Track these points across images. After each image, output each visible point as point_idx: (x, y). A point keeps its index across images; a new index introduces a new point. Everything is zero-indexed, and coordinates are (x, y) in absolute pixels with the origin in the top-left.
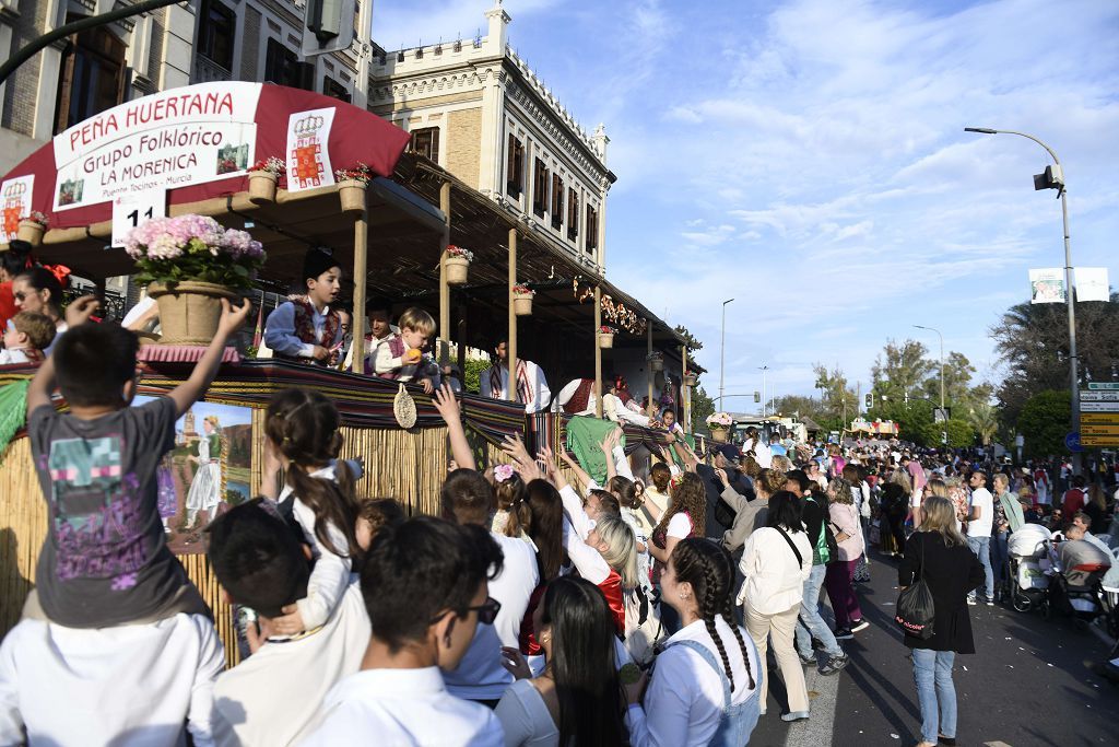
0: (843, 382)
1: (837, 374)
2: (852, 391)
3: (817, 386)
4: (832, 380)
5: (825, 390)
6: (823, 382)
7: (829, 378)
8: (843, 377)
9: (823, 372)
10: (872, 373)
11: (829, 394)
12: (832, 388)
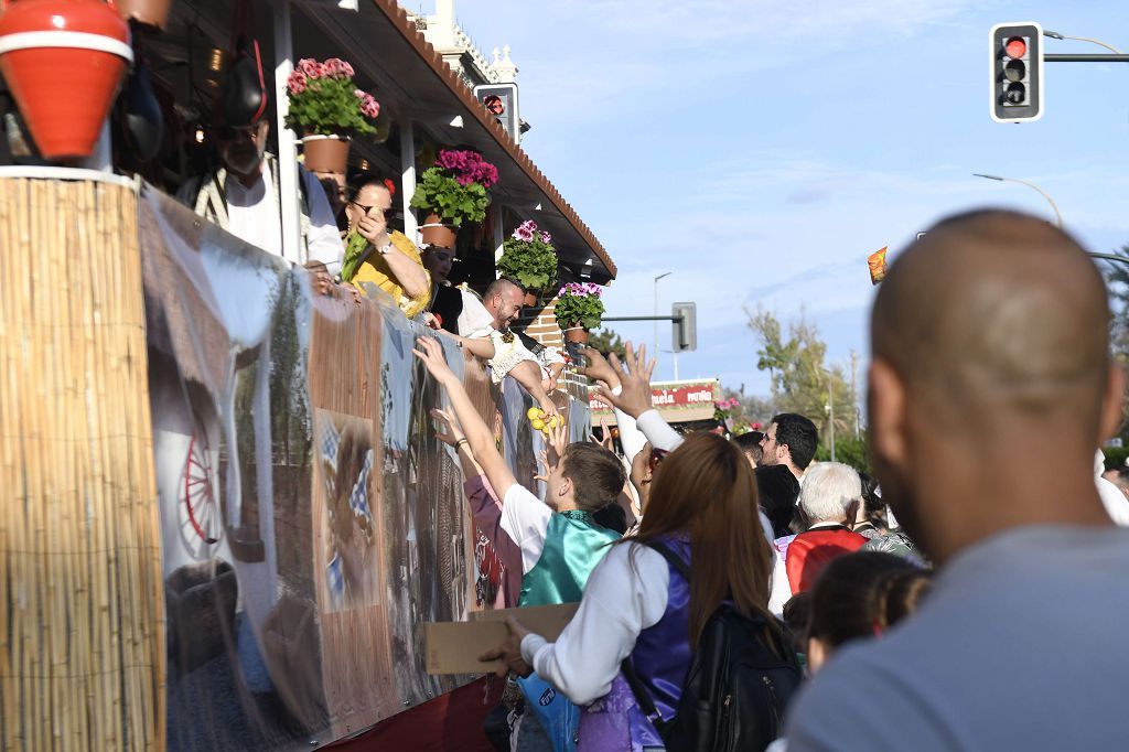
0: (817, 351)
1: (801, 333)
2: (837, 373)
3: (762, 365)
4: (793, 346)
5: (777, 372)
6: (773, 357)
7: (785, 340)
8: (818, 339)
9: (768, 328)
11: (787, 380)
12: (791, 367)
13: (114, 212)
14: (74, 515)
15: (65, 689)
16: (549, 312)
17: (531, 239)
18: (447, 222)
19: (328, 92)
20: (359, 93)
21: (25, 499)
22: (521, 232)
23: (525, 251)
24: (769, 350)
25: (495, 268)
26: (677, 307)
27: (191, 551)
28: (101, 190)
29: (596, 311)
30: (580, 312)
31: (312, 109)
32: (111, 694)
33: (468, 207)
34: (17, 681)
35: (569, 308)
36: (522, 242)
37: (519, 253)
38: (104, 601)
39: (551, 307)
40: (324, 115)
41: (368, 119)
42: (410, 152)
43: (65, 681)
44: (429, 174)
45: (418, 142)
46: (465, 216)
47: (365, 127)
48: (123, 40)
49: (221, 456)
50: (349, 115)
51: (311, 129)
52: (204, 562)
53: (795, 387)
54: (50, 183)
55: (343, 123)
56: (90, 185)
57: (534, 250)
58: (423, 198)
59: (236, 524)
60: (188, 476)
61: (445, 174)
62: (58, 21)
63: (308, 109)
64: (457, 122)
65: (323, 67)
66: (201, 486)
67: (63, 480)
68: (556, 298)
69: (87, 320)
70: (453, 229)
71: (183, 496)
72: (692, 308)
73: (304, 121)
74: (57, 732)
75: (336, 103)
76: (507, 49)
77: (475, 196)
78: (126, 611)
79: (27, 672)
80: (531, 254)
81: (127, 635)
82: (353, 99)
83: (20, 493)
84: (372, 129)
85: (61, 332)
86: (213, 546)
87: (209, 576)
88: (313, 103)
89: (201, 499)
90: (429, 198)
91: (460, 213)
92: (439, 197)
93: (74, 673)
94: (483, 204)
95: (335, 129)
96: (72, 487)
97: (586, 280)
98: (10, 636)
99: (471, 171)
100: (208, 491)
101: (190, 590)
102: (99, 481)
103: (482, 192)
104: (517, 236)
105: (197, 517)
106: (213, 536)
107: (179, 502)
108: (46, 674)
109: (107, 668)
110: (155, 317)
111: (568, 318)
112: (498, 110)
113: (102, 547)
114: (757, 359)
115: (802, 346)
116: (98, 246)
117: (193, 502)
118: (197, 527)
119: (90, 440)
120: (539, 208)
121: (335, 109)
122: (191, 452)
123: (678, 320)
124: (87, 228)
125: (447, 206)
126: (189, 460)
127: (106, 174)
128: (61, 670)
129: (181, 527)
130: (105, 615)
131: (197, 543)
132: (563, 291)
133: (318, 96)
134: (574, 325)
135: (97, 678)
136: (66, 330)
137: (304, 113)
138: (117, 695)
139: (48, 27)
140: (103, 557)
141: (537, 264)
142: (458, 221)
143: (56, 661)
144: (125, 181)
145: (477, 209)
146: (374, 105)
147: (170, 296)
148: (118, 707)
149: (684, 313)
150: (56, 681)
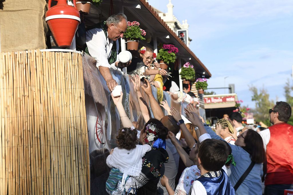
0: (267, 96)
1: (263, 91)
2: (273, 102)
3: (253, 100)
4: (261, 95)
5: (257, 101)
6: (255, 98)
7: (259, 94)
8: (267, 93)
9: (254, 90)
10: (284, 90)
11: (259, 104)
12: (260, 100)
13: (77, 60)
14: (66, 137)
15: (64, 181)
16: (194, 86)
17: (188, 67)
18: (165, 63)
19: (133, 30)
20: (141, 30)
21: (54, 133)
22: (186, 65)
23: (187, 70)
24: (255, 96)
25: (179, 75)
26: (230, 85)
27: (98, 146)
28: (73, 54)
29: (206, 86)
30: (202, 85)
31: (129, 34)
32: (76, 182)
33: (171, 59)
34: (52, 179)
35: (199, 85)
36: (186, 68)
37: (185, 71)
38: (74, 159)
39: (194, 85)
40: (132, 35)
41: (143, 36)
42: (156, 45)
43: (64, 179)
44: (161, 50)
45: (158, 43)
46: (170, 61)
47: (143, 38)
48: (78, 16)
49: (106, 122)
50: (138, 35)
51: (129, 39)
52: (101, 149)
53: (261, 105)
54: (60, 53)
55: (137, 37)
56: (70, 53)
57: (189, 70)
58: (159, 57)
59: (110, 139)
60: (97, 127)
61: (165, 50)
62: (62, 12)
63: (128, 34)
64: (168, 37)
65: (132, 23)
66: (100, 129)
67: (64, 128)
68: (195, 82)
69: (70, 88)
70: (167, 64)
71: (95, 132)
72: (234, 85)
73: (127, 37)
74: (63, 192)
75: (135, 32)
76: (186, 20)
77: (173, 56)
78: (80, 161)
79: (55, 177)
80: (188, 71)
81: (80, 167)
82: (139, 31)
83: (53, 131)
84: (144, 39)
85: (63, 91)
86: (103, 145)
87: (102, 152)
88: (129, 32)
89: (100, 133)
90: (161, 57)
91: (169, 60)
92: (163, 56)
93: (67, 177)
94: (175, 58)
95: (135, 39)
96: (66, 130)
97: (203, 78)
98: (51, 167)
99: (171, 50)
100: (102, 131)
101: (97, 156)
102: (73, 128)
103: (174, 55)
104: (185, 66)
105: (99, 137)
106: (103, 142)
107: (94, 134)
108: (60, 177)
109: (75, 176)
110: (87, 87)
111: (198, 87)
112: (183, 36)
113: (74, 145)
114: (251, 98)
115: (263, 95)
116: (72, 69)
117: (98, 134)
118: (99, 140)
119: (71, 118)
120: (190, 59)
121: (135, 34)
122: (97, 121)
123: (230, 88)
124: (70, 64)
125: (165, 58)
126: (97, 123)
127: (74, 50)
128: (63, 176)
129: (95, 140)
130: (74, 162)
131: (99, 144)
132: (197, 80)
133: (130, 31)
134: (200, 89)
135: (73, 178)
136: (64, 90)
137: (127, 35)
138: (78, 183)
139: (60, 14)
140: (74, 147)
141: (190, 73)
142: (168, 62)
143: (62, 174)
144: (79, 52)
145: (173, 59)
146: (145, 33)
147: (92, 81)
148: (78, 186)
149: (232, 87)
150: (62, 179)
